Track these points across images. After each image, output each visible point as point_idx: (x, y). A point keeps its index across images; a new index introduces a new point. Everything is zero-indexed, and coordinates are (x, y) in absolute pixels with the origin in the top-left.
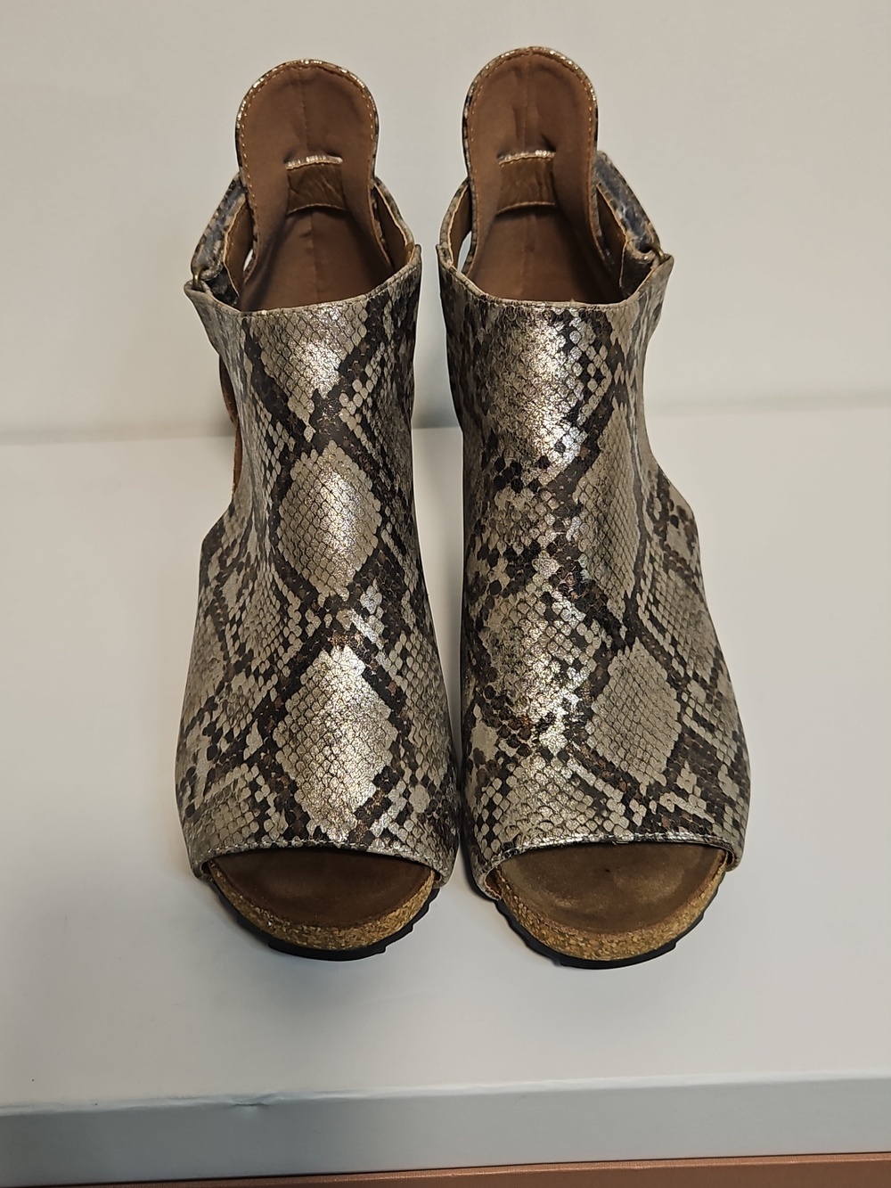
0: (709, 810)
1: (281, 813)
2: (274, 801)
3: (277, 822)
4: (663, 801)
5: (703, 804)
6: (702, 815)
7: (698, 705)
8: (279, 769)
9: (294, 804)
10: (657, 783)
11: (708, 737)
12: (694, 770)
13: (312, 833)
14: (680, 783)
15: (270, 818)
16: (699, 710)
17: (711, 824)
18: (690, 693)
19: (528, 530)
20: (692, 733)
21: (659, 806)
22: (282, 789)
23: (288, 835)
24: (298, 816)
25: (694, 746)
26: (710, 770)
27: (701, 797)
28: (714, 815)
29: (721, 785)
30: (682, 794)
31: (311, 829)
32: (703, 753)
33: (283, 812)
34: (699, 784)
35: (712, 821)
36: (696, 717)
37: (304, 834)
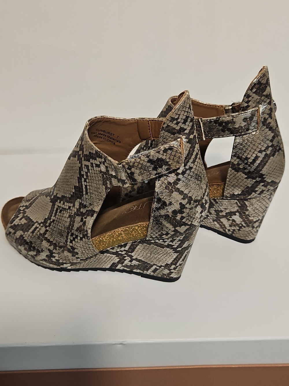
0: (15, 225)
4: (22, 214)
5: (16, 224)
6: (14, 222)
7: (39, 229)
10: (25, 214)
11: (31, 231)
12: (25, 224)
14: (23, 219)
16: (38, 229)
17: (11, 224)
18: (42, 227)
20: (33, 225)
21: (21, 213)
25: (29, 225)
26: (23, 229)
27: (18, 224)
28: (13, 226)
29: (19, 231)
30: (21, 219)
32: (27, 227)
34: (21, 224)
35: (12, 225)
36: (36, 228)
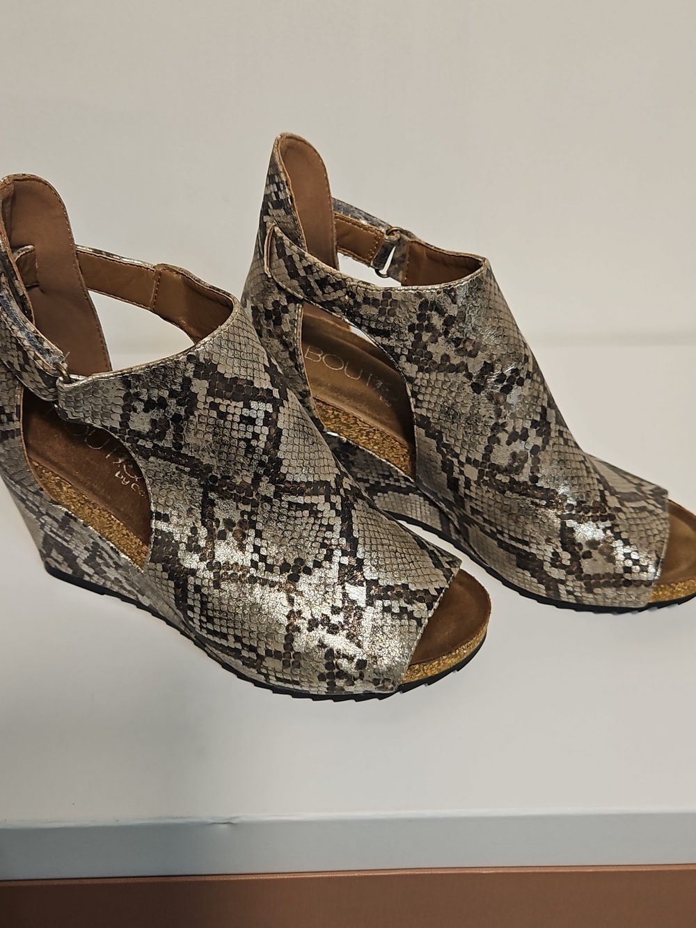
1: (414, 603)
2: (405, 602)
3: (419, 609)
8: (389, 588)
9: (415, 593)
13: (436, 594)
15: (413, 611)
19: (537, 402)
22: (402, 594)
23: (430, 607)
24: (423, 594)
31: (434, 593)
33: (415, 601)
37: (434, 598)
